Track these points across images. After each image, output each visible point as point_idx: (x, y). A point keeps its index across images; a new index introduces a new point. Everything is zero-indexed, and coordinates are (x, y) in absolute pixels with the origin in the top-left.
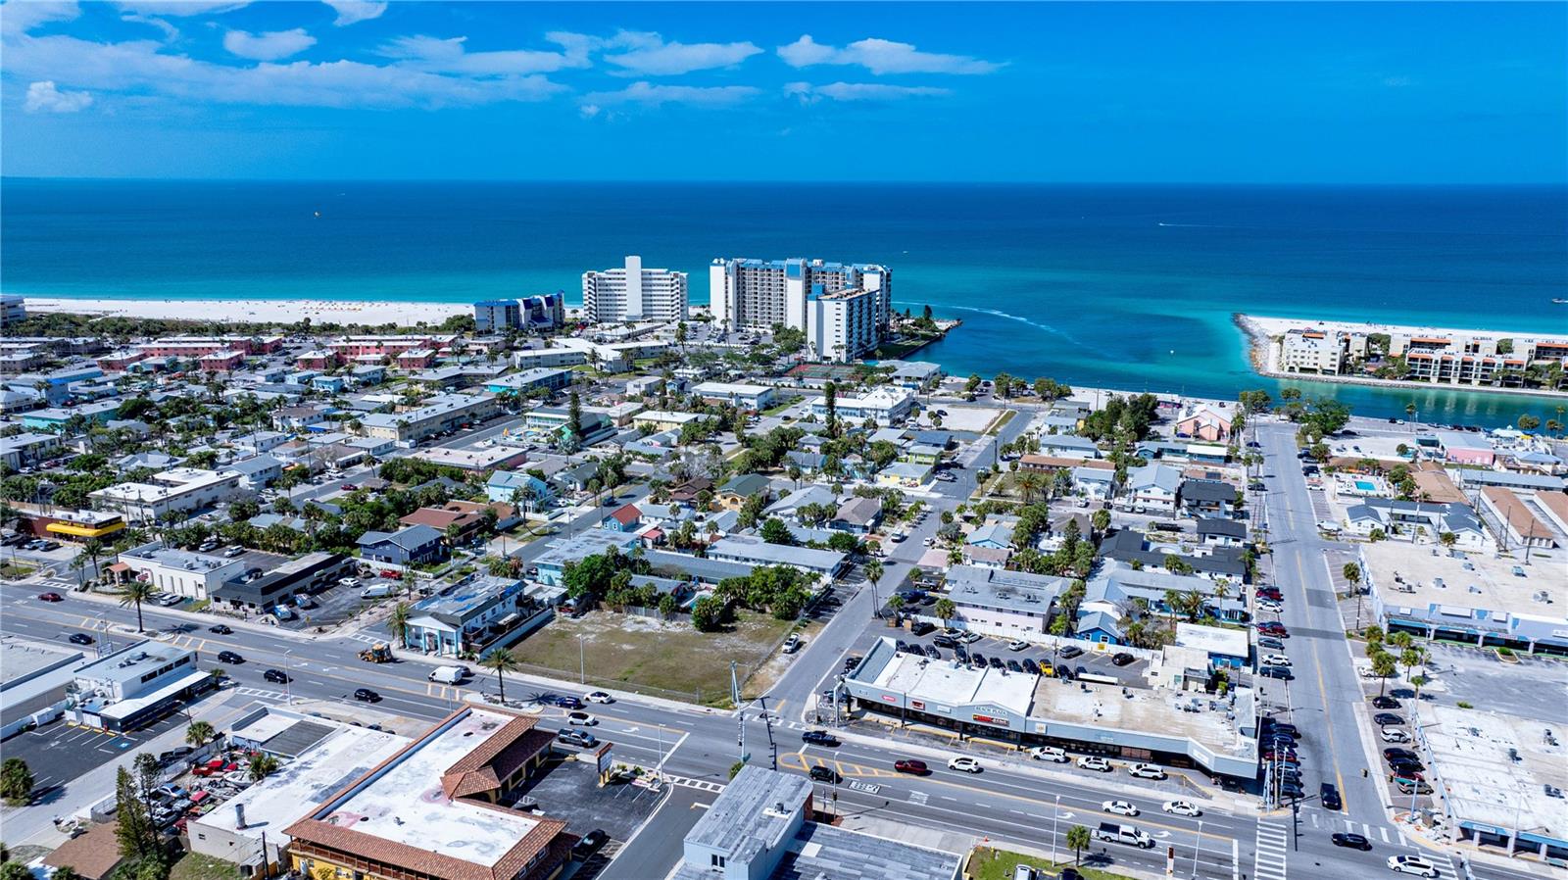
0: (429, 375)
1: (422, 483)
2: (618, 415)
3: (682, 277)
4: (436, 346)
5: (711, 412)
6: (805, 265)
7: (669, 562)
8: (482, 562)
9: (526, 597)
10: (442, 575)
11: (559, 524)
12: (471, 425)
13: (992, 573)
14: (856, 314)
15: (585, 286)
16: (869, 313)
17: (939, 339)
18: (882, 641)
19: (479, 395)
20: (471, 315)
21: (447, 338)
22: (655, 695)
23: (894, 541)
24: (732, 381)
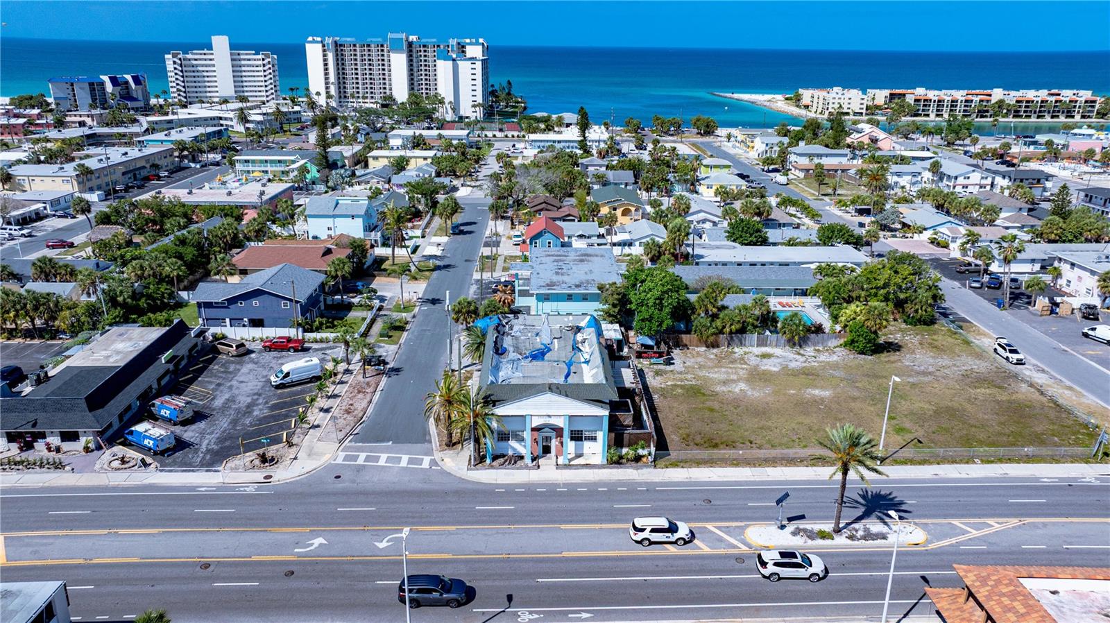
0: (53, 134)
2: (349, 154)
3: (273, 58)
6: (407, 40)
12: (159, 178)
15: (170, 67)
21: (32, 111)
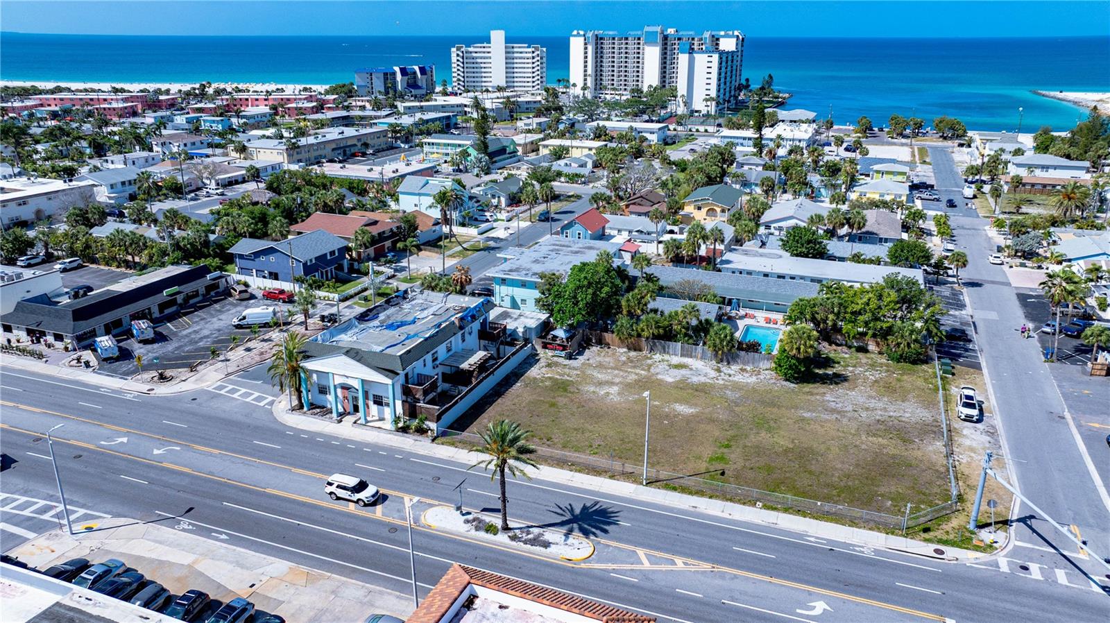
0: (317, 116)
2: (522, 142)
3: (542, 51)
4: (321, 101)
6: (662, 32)
8: (406, 280)
9: (492, 325)
11: (496, 239)
12: (364, 155)
14: (723, 69)
15: (454, 59)
17: (783, 104)
21: (331, 97)
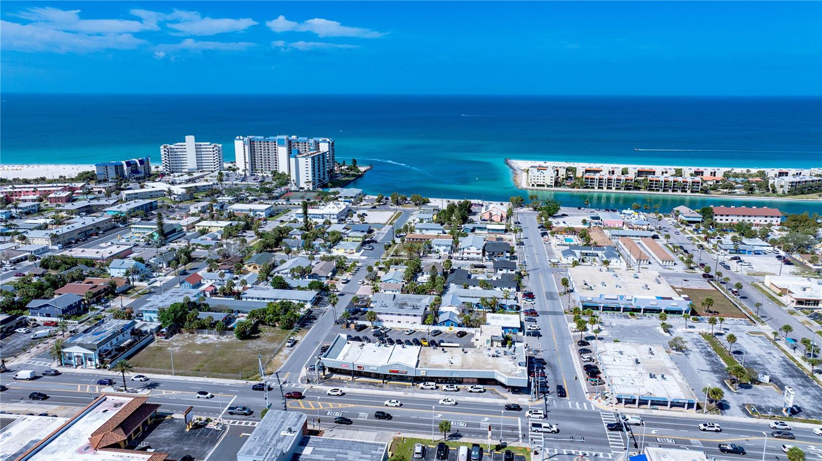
0: (69, 206)
1: (68, 269)
2: (186, 224)
3: (219, 147)
4: (72, 189)
5: (240, 220)
6: (287, 139)
7: (220, 303)
8: (109, 312)
9: (137, 330)
10: (84, 321)
11: (154, 287)
12: (97, 234)
13: (395, 296)
14: (316, 164)
15: (162, 153)
16: (324, 164)
17: (361, 176)
18: (339, 336)
19: (101, 216)
20: (94, 171)
21: (80, 185)
22: (216, 377)
23: (343, 283)
24: (250, 202)
